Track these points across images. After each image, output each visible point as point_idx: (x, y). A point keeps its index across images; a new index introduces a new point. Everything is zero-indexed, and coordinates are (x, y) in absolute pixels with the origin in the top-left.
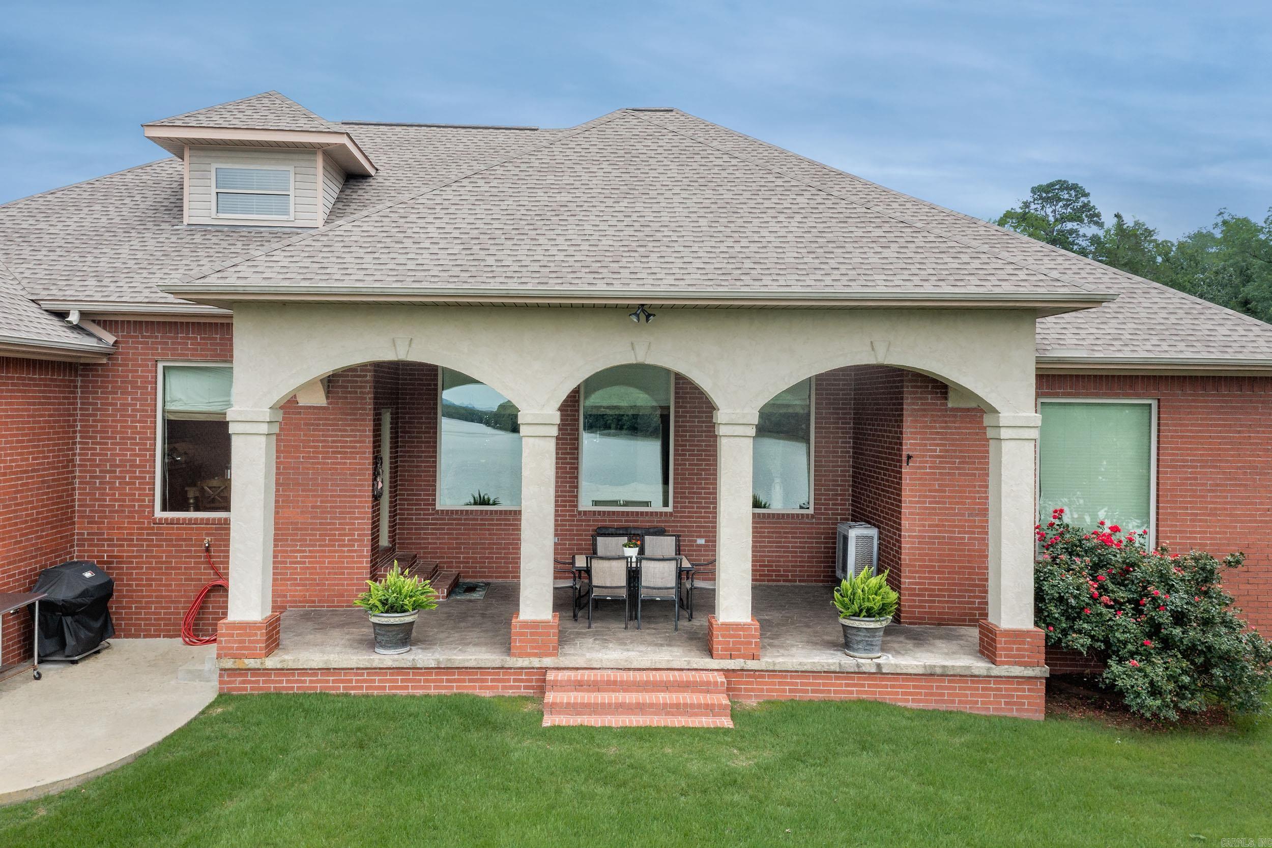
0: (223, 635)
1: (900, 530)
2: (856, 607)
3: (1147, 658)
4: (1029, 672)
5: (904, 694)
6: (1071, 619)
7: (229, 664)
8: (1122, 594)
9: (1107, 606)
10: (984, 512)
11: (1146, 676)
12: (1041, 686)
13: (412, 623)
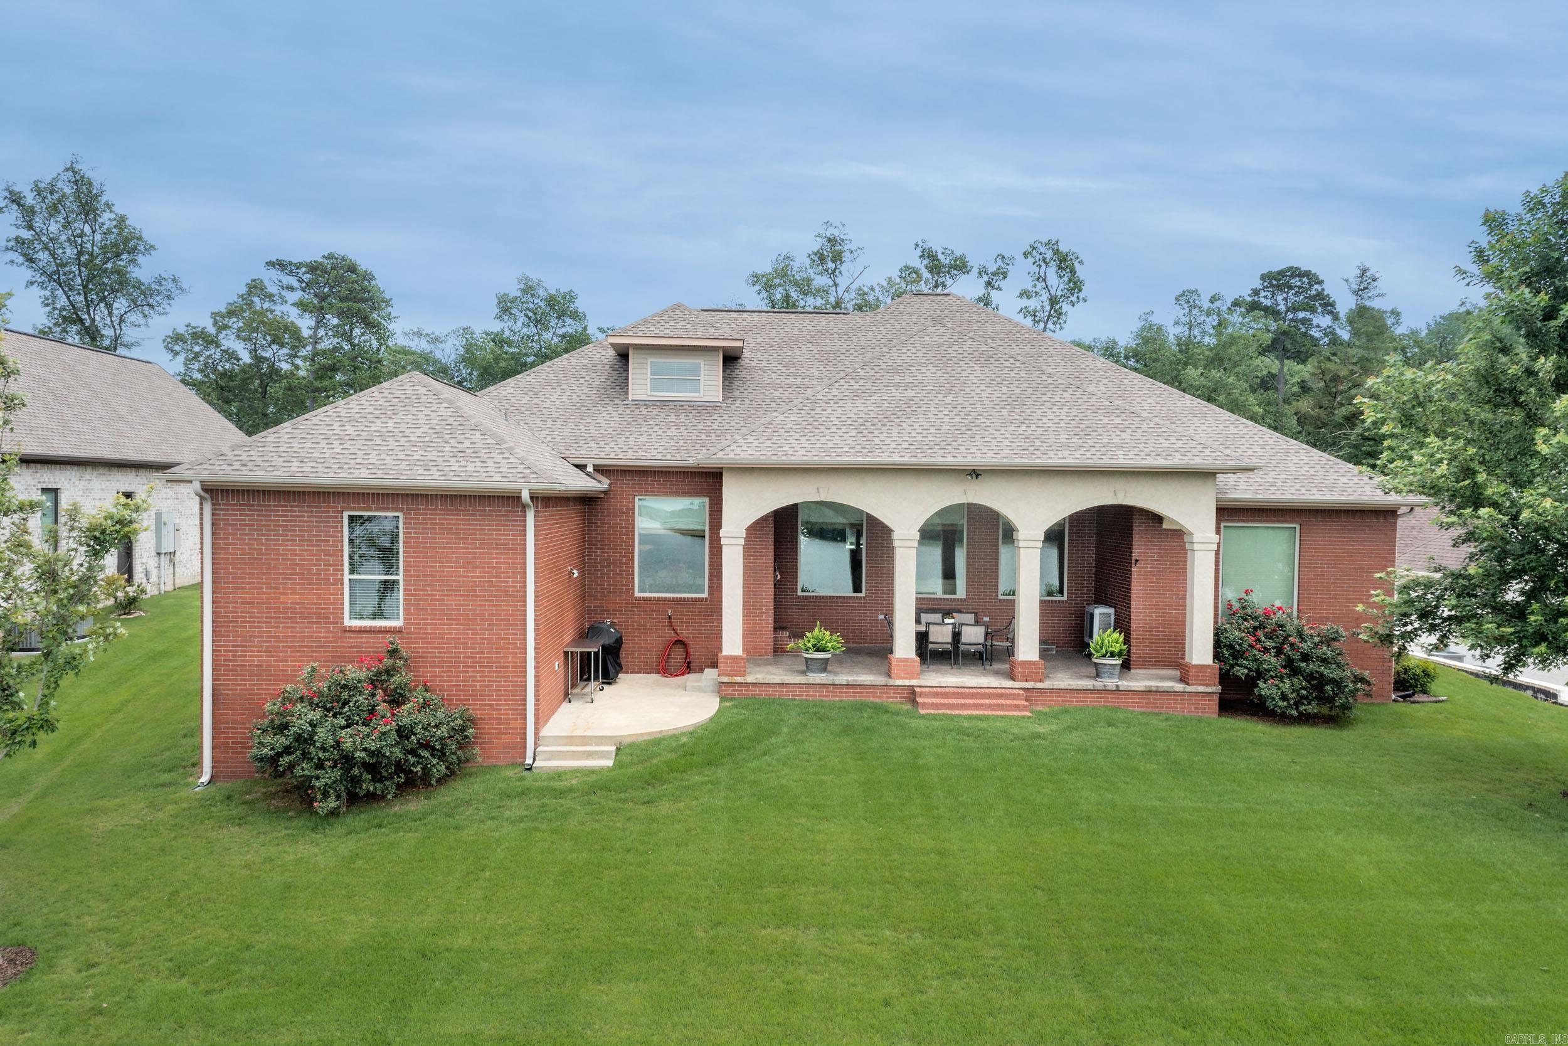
0: (721, 663)
1: (1130, 608)
2: (1104, 651)
3: (1282, 679)
4: (1209, 690)
5: (1132, 702)
6: (1235, 658)
7: (725, 679)
8: (1269, 644)
9: (1260, 651)
10: (1184, 597)
11: (1279, 689)
12: (1216, 698)
13: (828, 659)
